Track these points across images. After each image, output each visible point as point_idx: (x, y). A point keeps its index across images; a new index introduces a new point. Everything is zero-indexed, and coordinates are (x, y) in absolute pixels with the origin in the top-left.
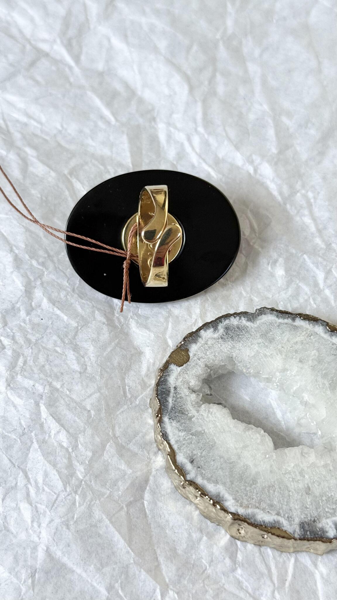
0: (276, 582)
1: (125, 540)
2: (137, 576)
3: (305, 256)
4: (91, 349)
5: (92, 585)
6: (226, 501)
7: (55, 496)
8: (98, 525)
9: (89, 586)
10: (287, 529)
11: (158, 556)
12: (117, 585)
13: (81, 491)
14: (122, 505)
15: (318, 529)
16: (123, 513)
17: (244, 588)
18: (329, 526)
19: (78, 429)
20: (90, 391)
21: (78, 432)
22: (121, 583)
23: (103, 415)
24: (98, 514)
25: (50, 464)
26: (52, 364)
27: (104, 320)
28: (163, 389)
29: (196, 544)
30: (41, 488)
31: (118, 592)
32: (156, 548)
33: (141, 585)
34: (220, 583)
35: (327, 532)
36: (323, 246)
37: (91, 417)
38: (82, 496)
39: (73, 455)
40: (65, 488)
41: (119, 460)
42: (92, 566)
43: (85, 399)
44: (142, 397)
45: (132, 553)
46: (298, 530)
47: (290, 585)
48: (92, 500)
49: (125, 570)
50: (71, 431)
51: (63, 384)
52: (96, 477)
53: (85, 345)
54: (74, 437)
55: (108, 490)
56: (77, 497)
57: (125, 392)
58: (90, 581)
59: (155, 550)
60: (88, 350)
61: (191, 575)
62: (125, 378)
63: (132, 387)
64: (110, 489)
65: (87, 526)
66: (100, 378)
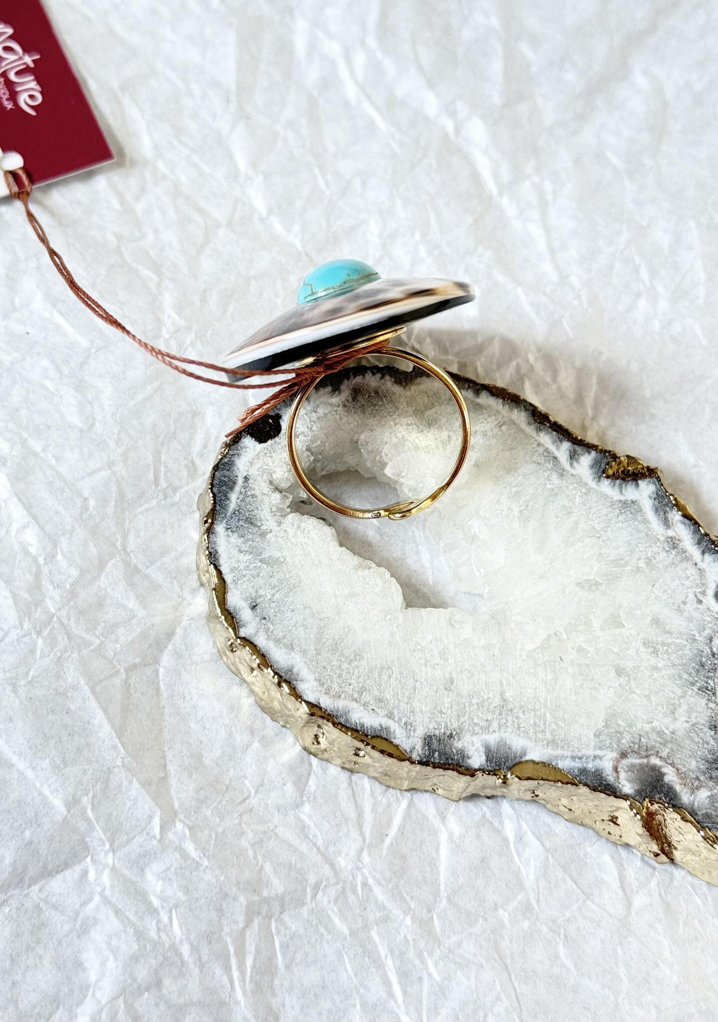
0: (368, 835)
1: (113, 726)
2: (124, 791)
3: (520, 291)
4: (109, 391)
5: (41, 794)
6: (302, 681)
8: (69, 694)
9: (36, 794)
10: (401, 744)
11: (168, 762)
12: (85, 799)
13: (49, 634)
14: (118, 666)
15: (455, 751)
16: (118, 681)
17: (311, 836)
18: (474, 749)
19: (60, 527)
20: (93, 465)
21: (60, 532)
22: (93, 797)
23: (110, 509)
24: (72, 674)
28: (225, 477)
29: (238, 751)
31: (85, 812)
32: (166, 749)
33: (128, 806)
34: (269, 824)
35: (469, 758)
36: (554, 277)
37: (87, 509)
38: (48, 640)
39: (45, 570)
40: (20, 623)
41: (127, 591)
42: (47, 761)
43: (83, 478)
44: (186, 491)
45: (122, 749)
46: (419, 747)
47: (392, 844)
48: (66, 651)
49: (105, 778)
50: (48, 528)
51: (47, 446)
52: (81, 613)
53: (99, 383)
54: (52, 540)
55: (98, 637)
56: (40, 642)
57: (157, 477)
58: (38, 785)
59: (164, 751)
60: (102, 391)
61: (220, 802)
62: (162, 453)
63: (172, 470)
64: (101, 637)
65: (49, 693)
66: (115, 445)
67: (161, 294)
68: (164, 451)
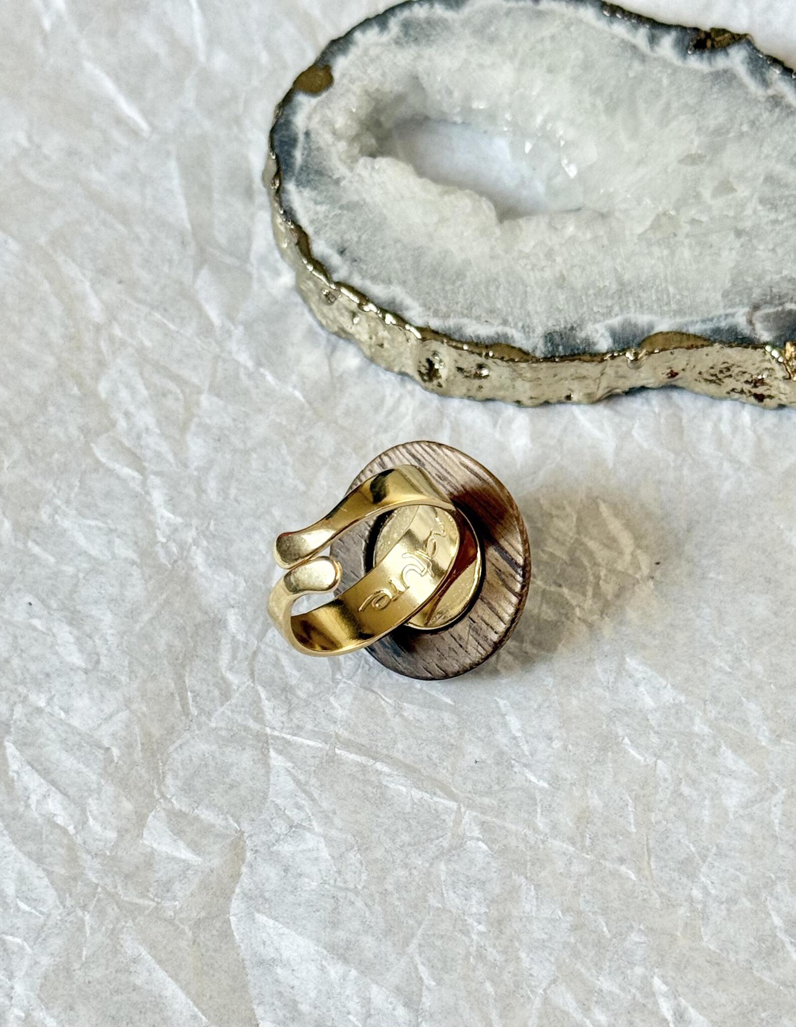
1: (188, 994)
4: (108, 618)
7: (42, 918)
8: (131, 969)
13: (96, 907)
14: (182, 926)
16: (184, 943)
19: (85, 788)
20: (108, 709)
23: (138, 755)
24: (131, 946)
25: (30, 858)
26: (24, 655)
27: (134, 556)
29: (336, 986)
30: (12, 905)
32: (255, 1007)
37: (112, 761)
38: (97, 914)
39: (79, 840)
40: (61, 903)
41: (175, 841)
43: (100, 725)
44: (223, 713)
45: (204, 1018)
48: (118, 921)
50: (72, 791)
51: (51, 698)
52: (128, 877)
53: (95, 611)
54: (77, 804)
55: (153, 900)
56: (87, 917)
57: (184, 705)
59: (252, 1010)
60: (100, 620)
62: (184, 675)
63: (201, 694)
64: (156, 899)
65: (108, 972)
66: (128, 680)
67: (147, 493)
68: (187, 674)
